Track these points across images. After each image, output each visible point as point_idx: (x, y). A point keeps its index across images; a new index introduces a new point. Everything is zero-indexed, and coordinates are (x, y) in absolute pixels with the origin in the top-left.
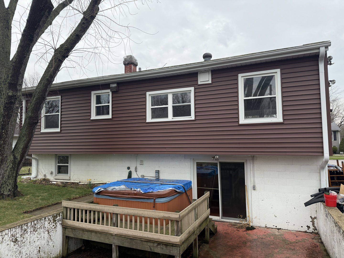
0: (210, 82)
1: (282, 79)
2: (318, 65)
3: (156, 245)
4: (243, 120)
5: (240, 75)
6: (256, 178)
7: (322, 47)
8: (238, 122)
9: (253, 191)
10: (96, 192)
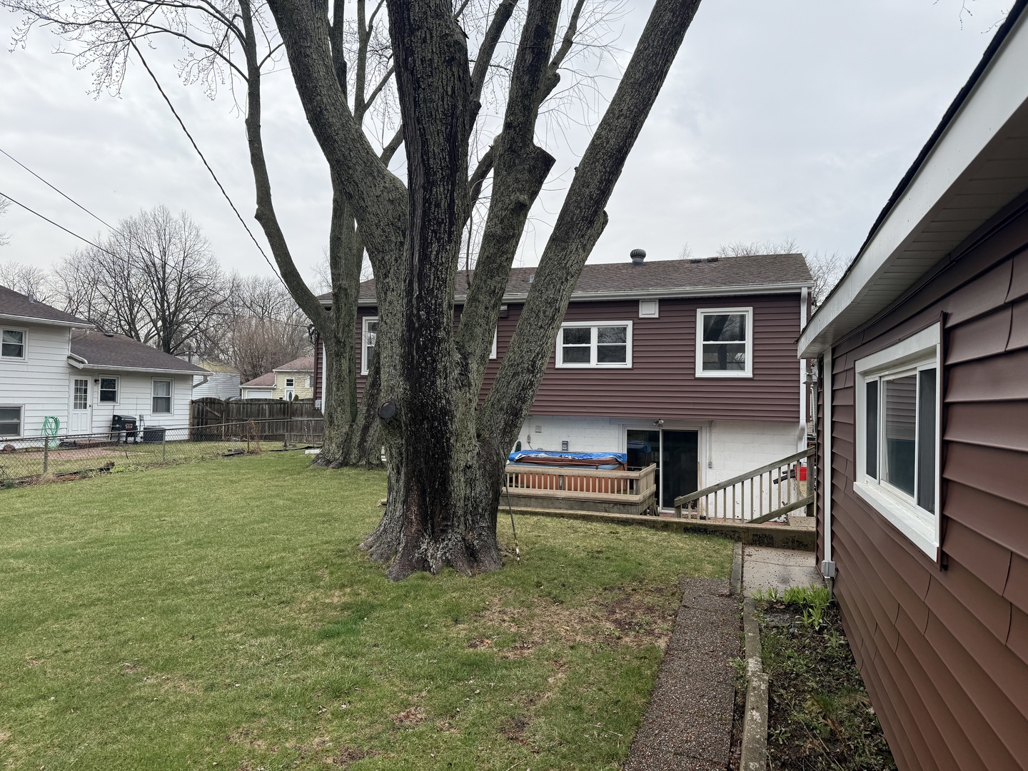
0: (656, 316)
1: (754, 321)
2: (800, 307)
3: (612, 505)
4: (700, 373)
5: (699, 311)
6: (713, 452)
7: (805, 287)
8: (694, 374)
9: (708, 469)
10: (517, 458)
